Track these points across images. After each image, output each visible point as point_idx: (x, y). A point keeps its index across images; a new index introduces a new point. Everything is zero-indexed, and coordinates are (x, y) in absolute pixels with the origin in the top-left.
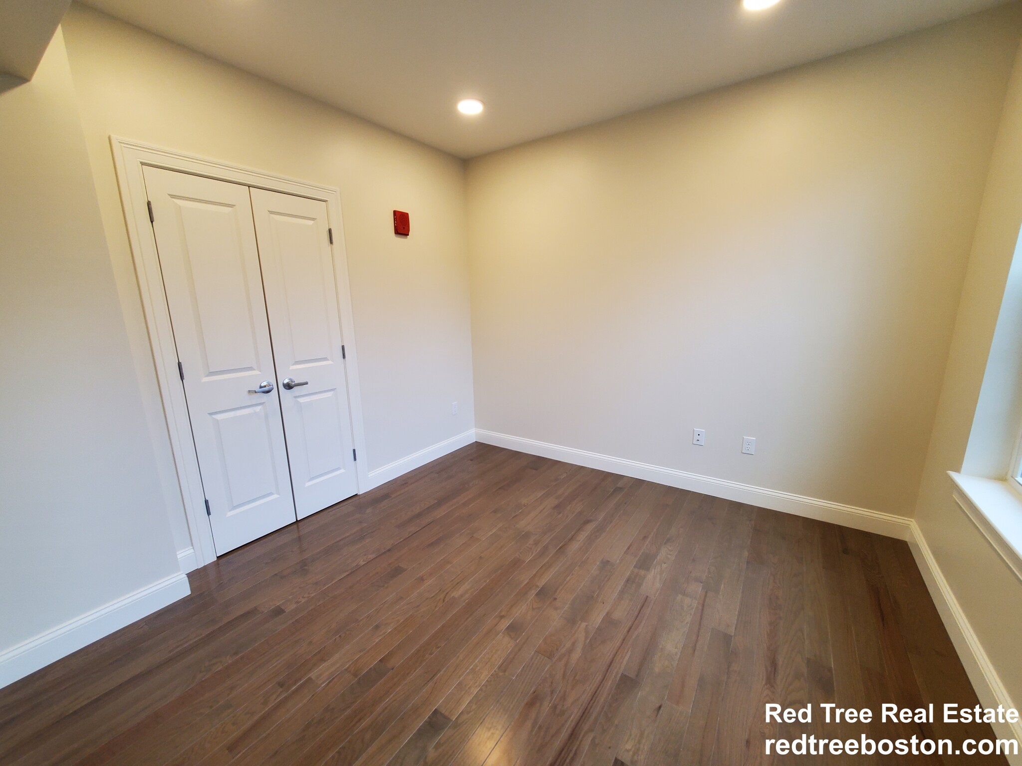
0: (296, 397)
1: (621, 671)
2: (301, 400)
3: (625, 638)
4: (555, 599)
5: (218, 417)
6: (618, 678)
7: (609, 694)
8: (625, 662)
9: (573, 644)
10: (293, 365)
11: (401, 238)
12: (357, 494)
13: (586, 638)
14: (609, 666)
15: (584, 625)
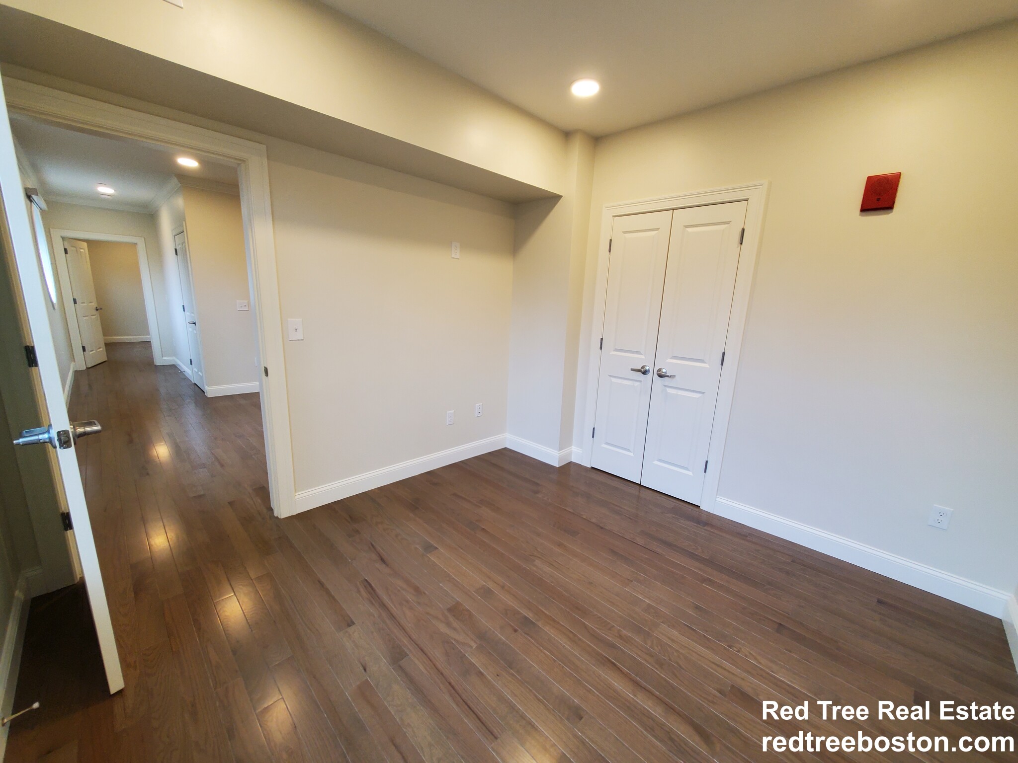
0: (665, 386)
1: (410, 655)
2: (669, 390)
3: (443, 675)
4: (516, 631)
5: (614, 380)
6: (406, 650)
7: (396, 637)
8: (417, 662)
9: (455, 629)
10: (671, 358)
11: (868, 215)
12: (699, 507)
13: (458, 642)
14: (422, 650)
15: (474, 646)
